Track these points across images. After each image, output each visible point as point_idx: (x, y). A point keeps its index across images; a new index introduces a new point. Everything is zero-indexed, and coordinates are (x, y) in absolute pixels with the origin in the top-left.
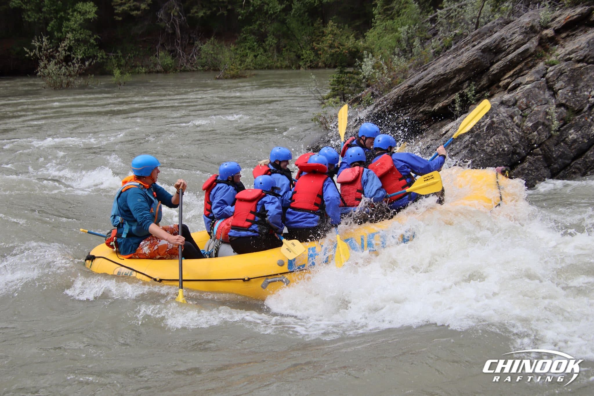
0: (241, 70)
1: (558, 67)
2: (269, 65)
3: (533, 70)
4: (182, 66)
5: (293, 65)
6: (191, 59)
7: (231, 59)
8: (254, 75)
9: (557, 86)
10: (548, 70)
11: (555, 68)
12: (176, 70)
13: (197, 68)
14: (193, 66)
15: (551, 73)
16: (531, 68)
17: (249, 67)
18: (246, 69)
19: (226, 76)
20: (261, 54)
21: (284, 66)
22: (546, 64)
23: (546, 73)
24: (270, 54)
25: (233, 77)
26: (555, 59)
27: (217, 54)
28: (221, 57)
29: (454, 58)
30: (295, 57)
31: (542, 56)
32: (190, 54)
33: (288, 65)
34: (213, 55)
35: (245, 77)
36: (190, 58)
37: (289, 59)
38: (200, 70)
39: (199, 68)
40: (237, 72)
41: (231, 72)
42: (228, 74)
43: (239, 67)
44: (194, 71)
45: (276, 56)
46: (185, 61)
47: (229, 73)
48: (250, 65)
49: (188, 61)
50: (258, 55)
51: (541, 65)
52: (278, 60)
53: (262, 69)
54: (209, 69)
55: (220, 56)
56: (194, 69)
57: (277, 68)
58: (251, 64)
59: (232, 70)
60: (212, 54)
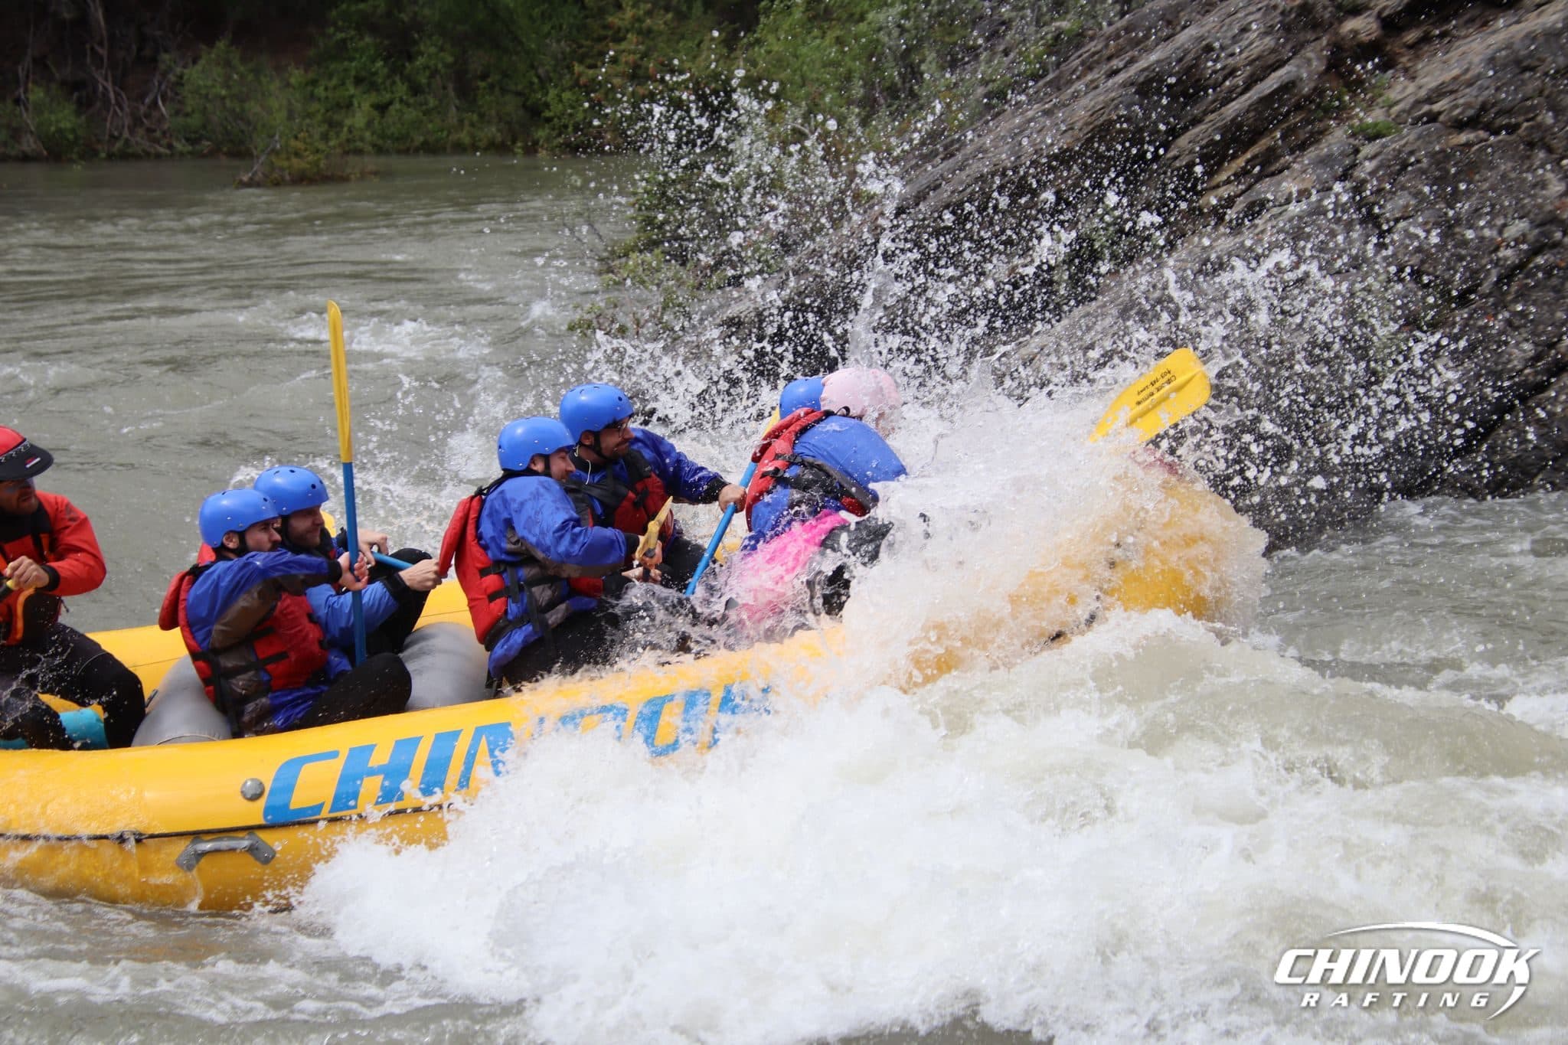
0: (327, 157)
1: (1392, 144)
2: (431, 139)
3: (1312, 153)
4: (114, 138)
5: (514, 142)
6: (147, 116)
7: (291, 116)
8: (376, 173)
9: (1389, 209)
10: (1360, 156)
11: (1384, 146)
12: (95, 153)
13: (170, 146)
14: (157, 141)
15: (1369, 166)
16: (1303, 147)
17: (359, 144)
18: (346, 153)
19: (276, 175)
20: (401, 100)
21: (481, 144)
22: (1354, 135)
23: (1353, 166)
24: (432, 102)
25: (302, 179)
26: (1381, 118)
27: (242, 99)
28: (257, 109)
29: (1048, 113)
30: (521, 112)
31: (1342, 108)
32: (142, 97)
33: (499, 138)
34: (228, 103)
35: (344, 179)
36: (143, 109)
37: (500, 120)
38: (182, 154)
39: (179, 146)
40: (316, 163)
41: (295, 161)
42: (282, 169)
43: (322, 146)
44: (158, 156)
45: (454, 109)
46: (127, 121)
47: (285, 164)
48: (362, 139)
49: (137, 121)
50: (391, 103)
51: (1337, 139)
52: (461, 121)
53: (406, 152)
54: (213, 153)
55: (253, 108)
56: (162, 150)
57: (459, 148)
58: (368, 135)
59: (297, 154)
60: (223, 98)
